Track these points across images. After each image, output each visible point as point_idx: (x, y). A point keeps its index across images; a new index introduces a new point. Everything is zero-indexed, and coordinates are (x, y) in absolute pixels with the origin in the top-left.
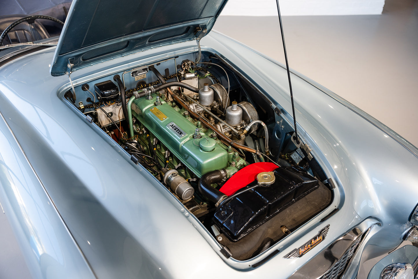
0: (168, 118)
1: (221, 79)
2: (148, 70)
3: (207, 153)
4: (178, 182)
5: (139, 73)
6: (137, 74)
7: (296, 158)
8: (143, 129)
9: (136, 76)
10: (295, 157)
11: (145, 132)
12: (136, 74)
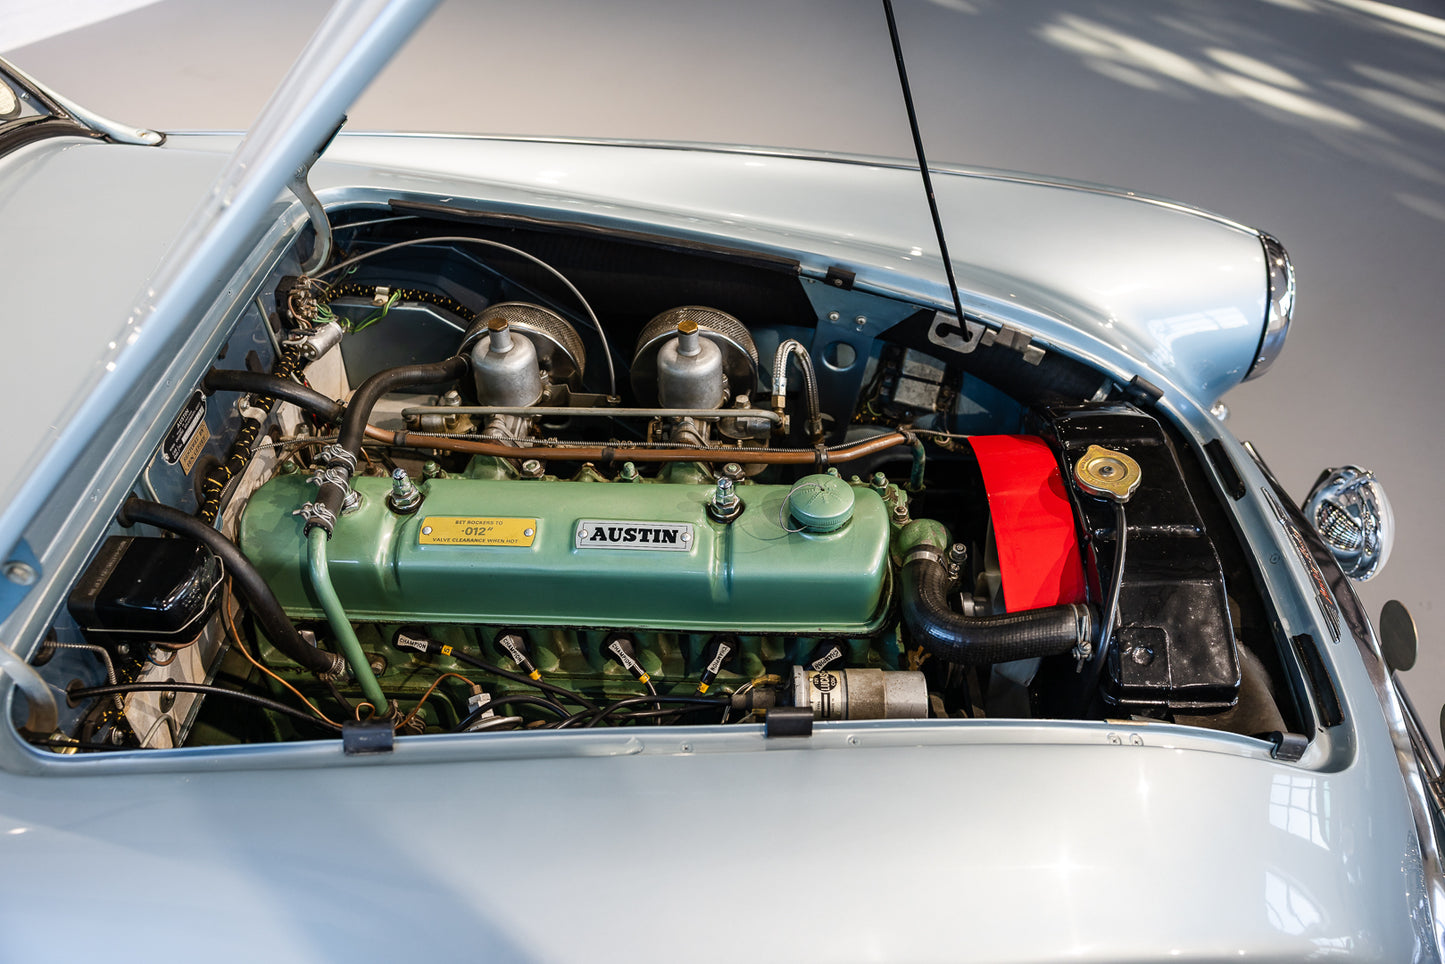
0: (541, 522)
1: (440, 288)
2: (204, 397)
3: (849, 533)
4: (871, 694)
5: (185, 430)
6: (180, 441)
7: (920, 395)
8: (403, 640)
9: (182, 449)
10: (913, 395)
11: (422, 645)
12: (178, 444)
